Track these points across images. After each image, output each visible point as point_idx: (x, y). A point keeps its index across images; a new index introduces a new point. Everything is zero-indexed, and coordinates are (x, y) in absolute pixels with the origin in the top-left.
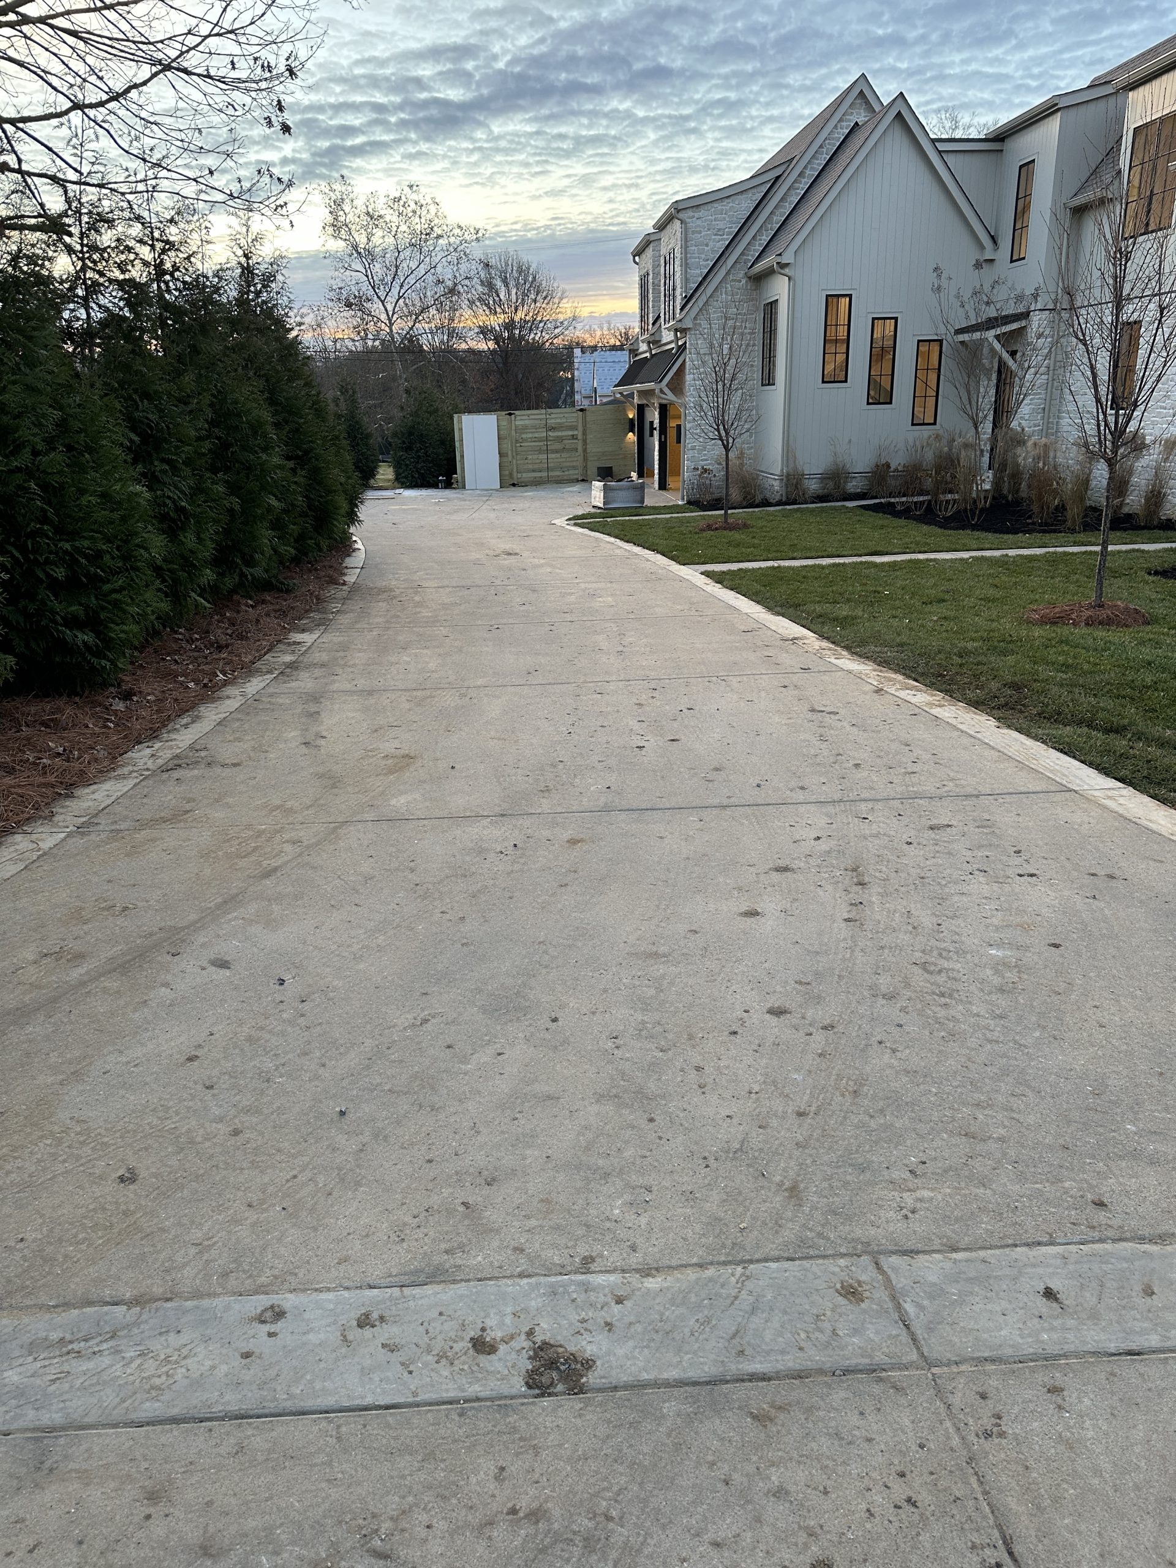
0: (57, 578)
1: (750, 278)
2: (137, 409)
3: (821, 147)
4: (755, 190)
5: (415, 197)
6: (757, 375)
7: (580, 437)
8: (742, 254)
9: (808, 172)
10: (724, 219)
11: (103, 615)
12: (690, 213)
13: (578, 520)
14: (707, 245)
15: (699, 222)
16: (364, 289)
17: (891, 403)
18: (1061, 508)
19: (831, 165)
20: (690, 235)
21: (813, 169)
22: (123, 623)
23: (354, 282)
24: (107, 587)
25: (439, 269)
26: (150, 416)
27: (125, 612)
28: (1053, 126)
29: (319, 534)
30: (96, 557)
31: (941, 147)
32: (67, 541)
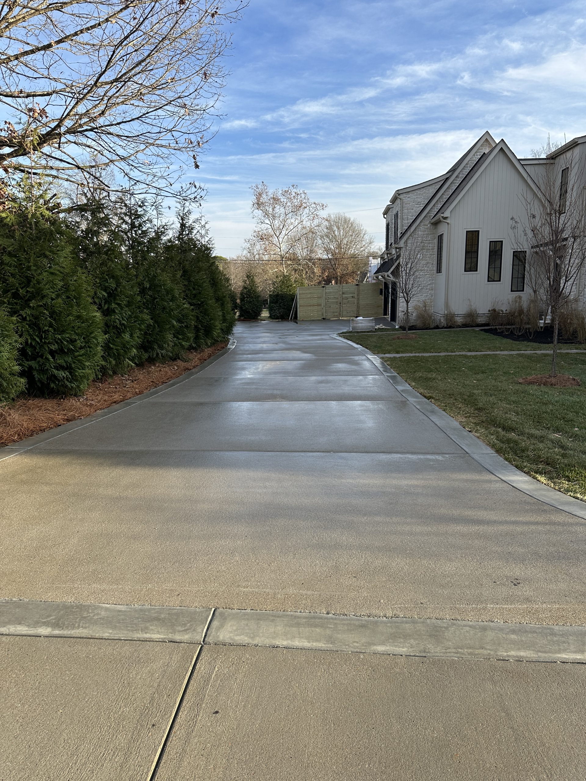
0: (52, 349)
1: (432, 224)
2: (107, 282)
3: (467, 164)
4: (436, 184)
5: (295, 190)
6: (435, 268)
7: (356, 297)
8: (428, 213)
9: (460, 176)
10: (421, 197)
11: (73, 366)
12: (405, 195)
13: (340, 335)
14: (412, 209)
15: (409, 199)
16: (270, 232)
17: (500, 281)
18: (575, 332)
19: (471, 172)
20: (404, 205)
21: (463, 174)
22: (83, 369)
23: (265, 229)
24: (77, 354)
25: (304, 223)
26: (112, 285)
27: (84, 365)
28: (577, 151)
29: (207, 337)
30: (72, 341)
31: (522, 162)
32: (60, 334)
